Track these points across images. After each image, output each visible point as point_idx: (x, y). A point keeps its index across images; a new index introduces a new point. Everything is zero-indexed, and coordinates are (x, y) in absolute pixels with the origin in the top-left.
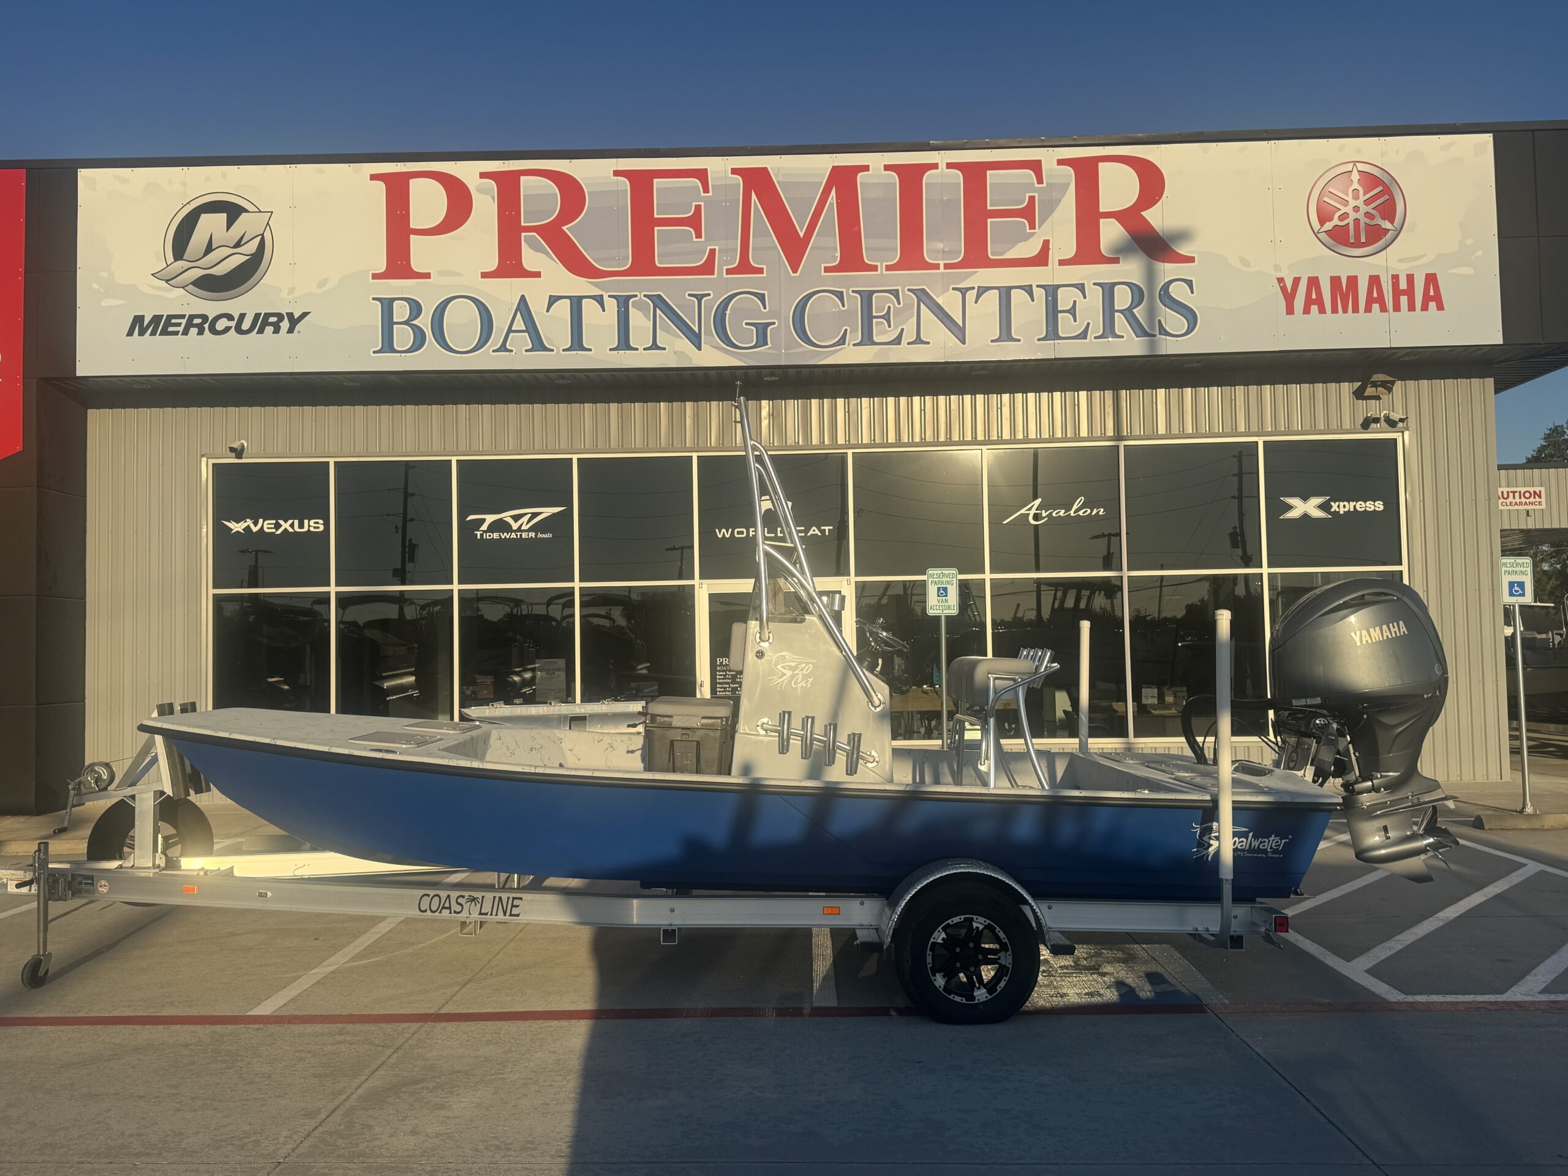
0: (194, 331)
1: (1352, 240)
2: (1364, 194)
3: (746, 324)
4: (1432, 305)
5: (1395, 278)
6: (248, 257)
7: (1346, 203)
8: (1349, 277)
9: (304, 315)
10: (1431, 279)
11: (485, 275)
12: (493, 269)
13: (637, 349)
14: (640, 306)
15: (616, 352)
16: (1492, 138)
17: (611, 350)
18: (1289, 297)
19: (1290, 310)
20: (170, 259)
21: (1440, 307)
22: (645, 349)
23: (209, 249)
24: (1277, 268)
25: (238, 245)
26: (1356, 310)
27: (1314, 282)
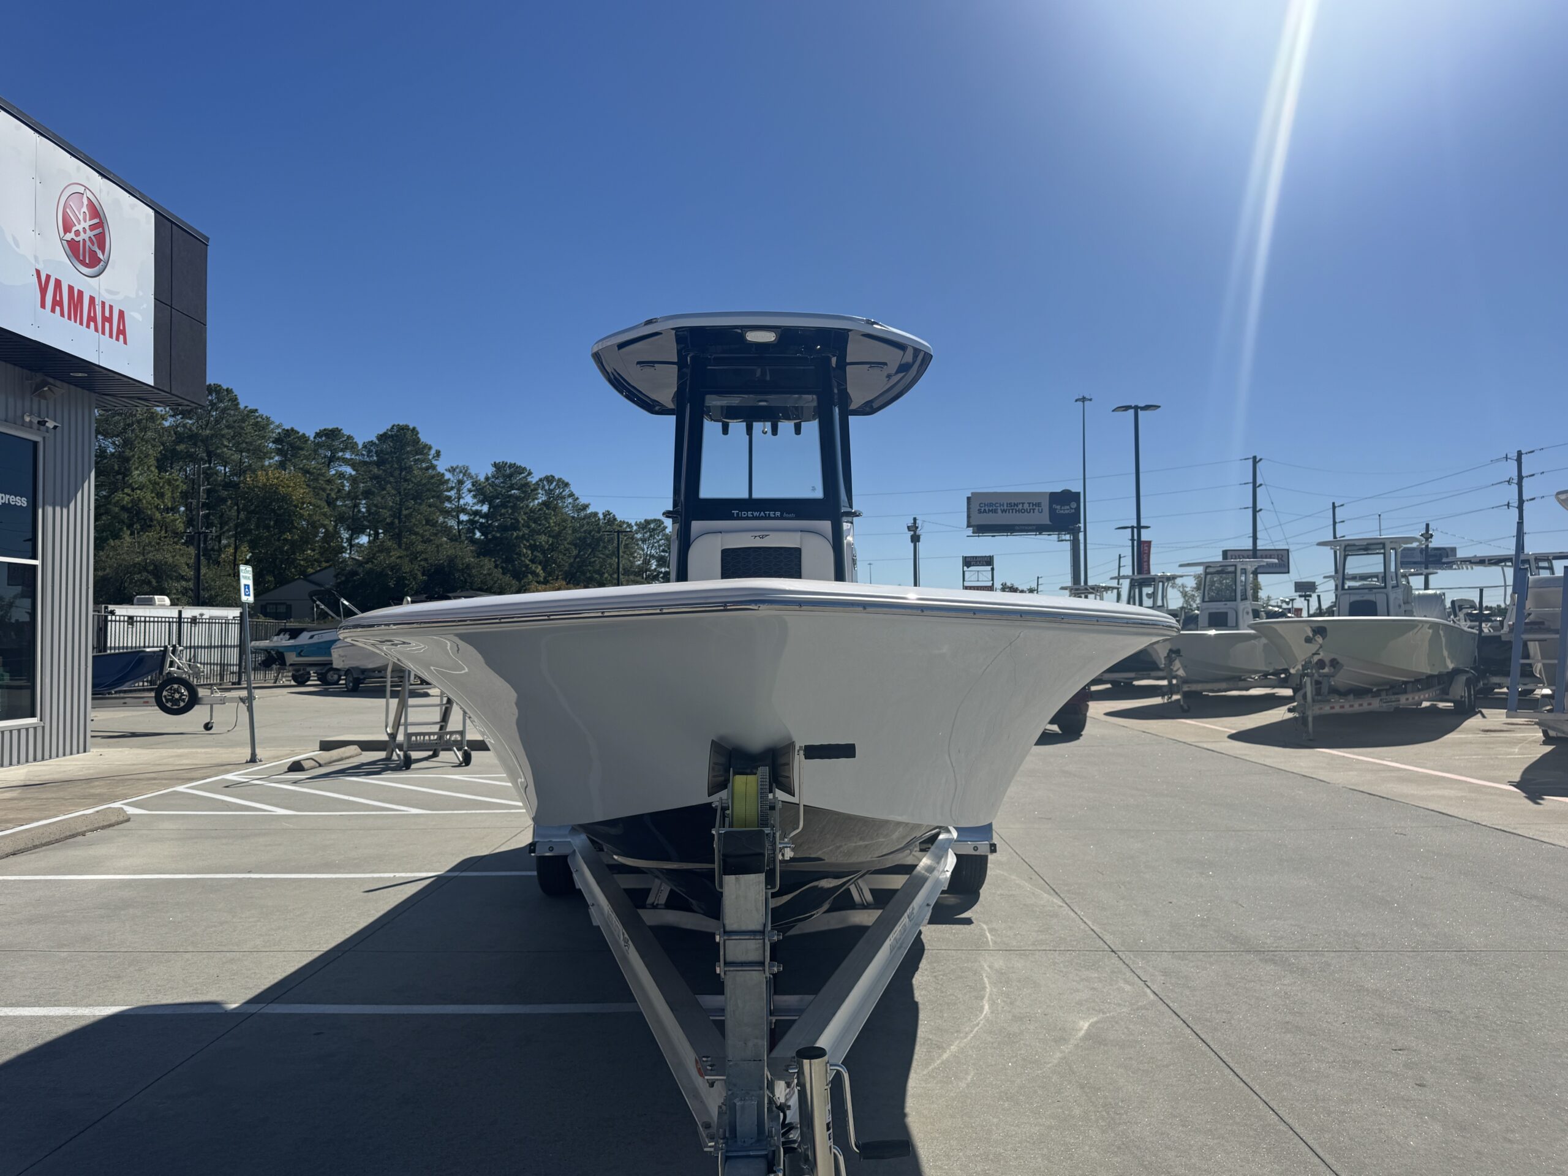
1: (81, 258)
2: (90, 220)
4: (121, 337)
5: (103, 303)
7: (79, 222)
8: (79, 291)
10: (121, 314)
16: (153, 214)
18: (43, 291)
19: (43, 306)
21: (125, 342)
24: (36, 258)
26: (81, 323)
27: (58, 283)
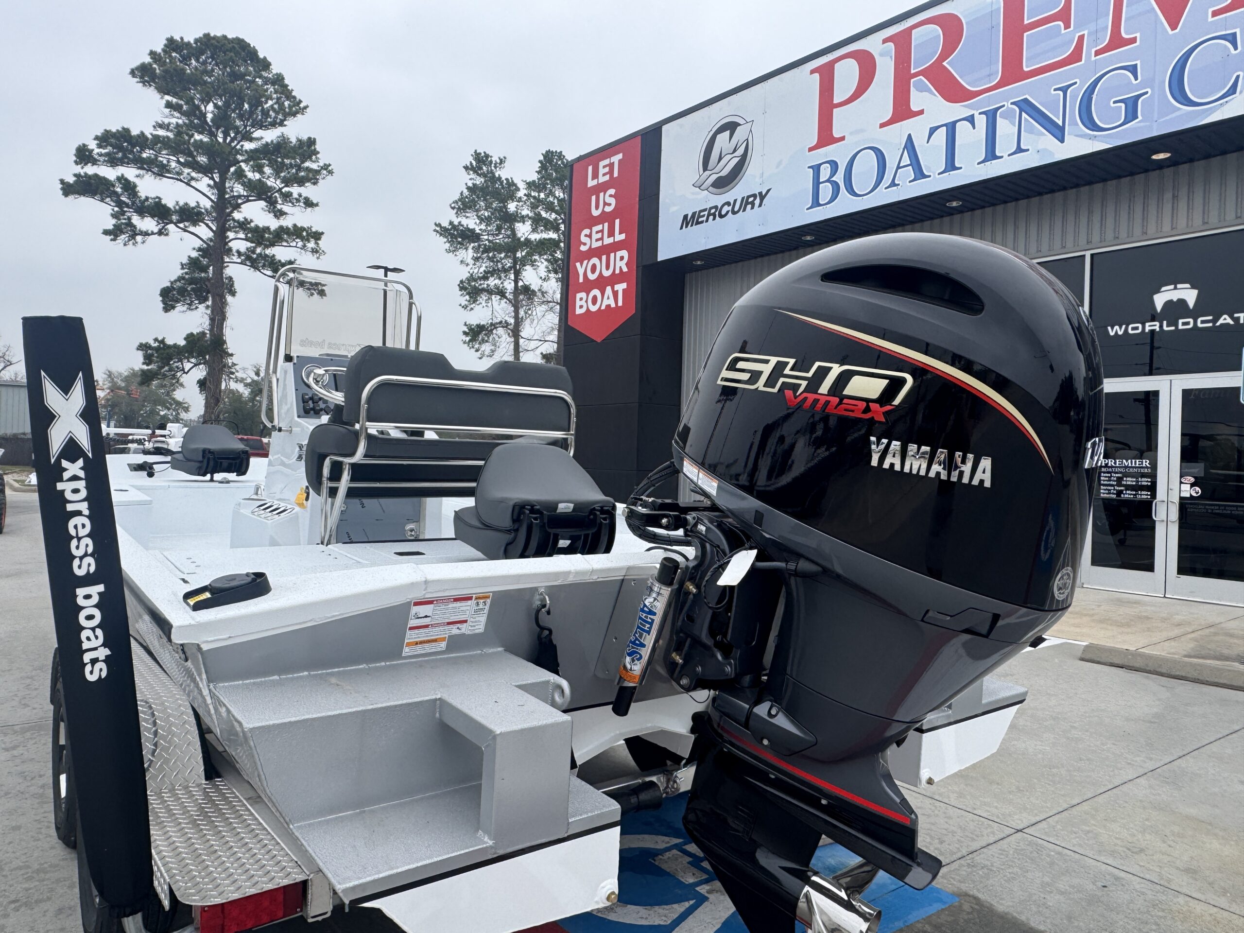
0: (711, 218)
3: (1115, 102)
6: (739, 158)
9: (768, 191)
11: (882, 125)
12: (889, 118)
13: (1001, 157)
14: (1007, 116)
15: (983, 164)
17: (979, 164)
20: (701, 171)
22: (1009, 155)
23: (720, 159)
25: (735, 151)
